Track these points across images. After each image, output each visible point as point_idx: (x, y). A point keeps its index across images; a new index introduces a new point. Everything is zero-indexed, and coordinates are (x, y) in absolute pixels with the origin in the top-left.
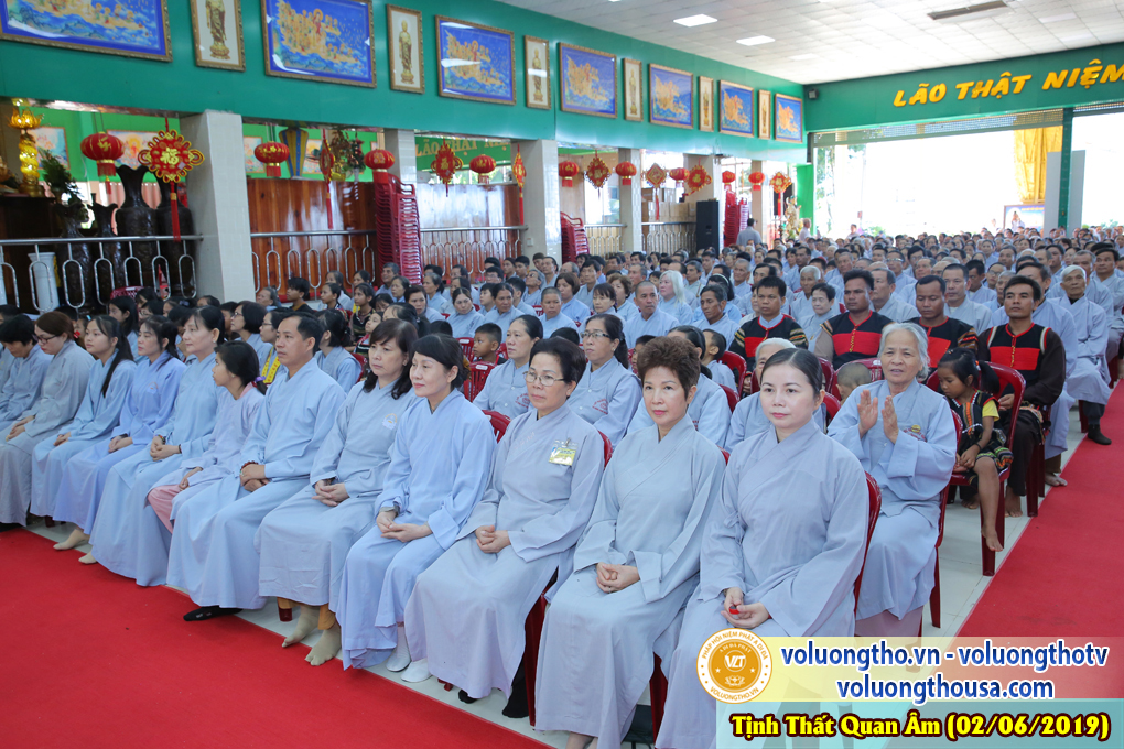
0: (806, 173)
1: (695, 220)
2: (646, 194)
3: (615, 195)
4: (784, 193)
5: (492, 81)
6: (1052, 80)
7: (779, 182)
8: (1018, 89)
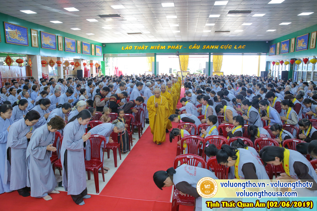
0: (103, 63)
1: (77, 74)
2: (64, 68)
3: (56, 68)
4: (98, 68)
5: (22, 40)
6: (152, 47)
7: (97, 65)
8: (146, 49)
